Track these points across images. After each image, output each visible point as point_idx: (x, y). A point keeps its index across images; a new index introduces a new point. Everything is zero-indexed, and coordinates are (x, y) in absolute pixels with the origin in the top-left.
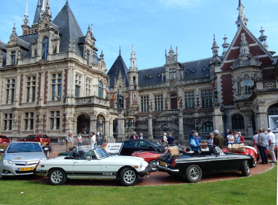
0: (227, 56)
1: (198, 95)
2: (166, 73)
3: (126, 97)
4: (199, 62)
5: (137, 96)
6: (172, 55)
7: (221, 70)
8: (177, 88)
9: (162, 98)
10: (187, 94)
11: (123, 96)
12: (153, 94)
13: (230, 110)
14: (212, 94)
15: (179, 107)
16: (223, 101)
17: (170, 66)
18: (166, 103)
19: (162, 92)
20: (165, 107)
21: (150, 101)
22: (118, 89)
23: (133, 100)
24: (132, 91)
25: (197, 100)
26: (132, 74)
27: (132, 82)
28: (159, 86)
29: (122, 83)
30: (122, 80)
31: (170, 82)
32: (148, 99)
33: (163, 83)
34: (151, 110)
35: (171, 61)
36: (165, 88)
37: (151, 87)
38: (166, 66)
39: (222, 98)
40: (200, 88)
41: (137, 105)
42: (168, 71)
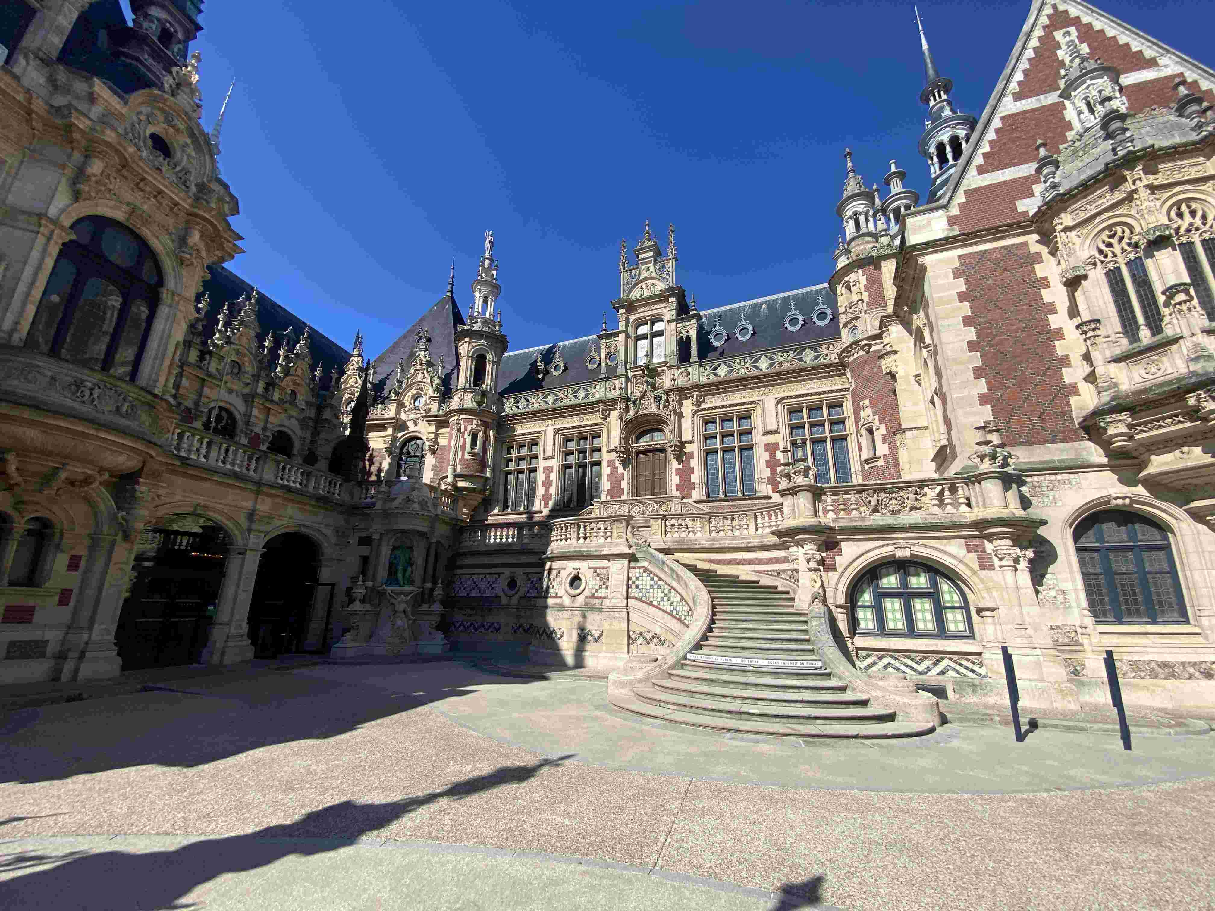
0: (985, 148)
1: (776, 432)
2: (622, 337)
3: (438, 444)
4: (764, 306)
5: (486, 439)
6: (650, 262)
7: (953, 230)
8: (671, 399)
9: (598, 450)
10: (716, 428)
11: (424, 438)
12: (557, 431)
13: (1059, 477)
14: (850, 426)
15: (674, 487)
16: (991, 414)
17: (642, 310)
18: (614, 469)
19: (600, 421)
20: (610, 492)
21: (541, 464)
22: (407, 409)
23: (463, 455)
24: (462, 417)
25: (768, 453)
26: (470, 343)
27: (466, 377)
28: (587, 396)
29: (429, 381)
30: (429, 370)
31: (635, 376)
32: (536, 457)
33: (607, 379)
34: (546, 506)
35: (644, 287)
36: (614, 401)
37: (550, 399)
38: (622, 307)
39: (983, 400)
40: (783, 398)
41: (483, 480)
42: (631, 330)
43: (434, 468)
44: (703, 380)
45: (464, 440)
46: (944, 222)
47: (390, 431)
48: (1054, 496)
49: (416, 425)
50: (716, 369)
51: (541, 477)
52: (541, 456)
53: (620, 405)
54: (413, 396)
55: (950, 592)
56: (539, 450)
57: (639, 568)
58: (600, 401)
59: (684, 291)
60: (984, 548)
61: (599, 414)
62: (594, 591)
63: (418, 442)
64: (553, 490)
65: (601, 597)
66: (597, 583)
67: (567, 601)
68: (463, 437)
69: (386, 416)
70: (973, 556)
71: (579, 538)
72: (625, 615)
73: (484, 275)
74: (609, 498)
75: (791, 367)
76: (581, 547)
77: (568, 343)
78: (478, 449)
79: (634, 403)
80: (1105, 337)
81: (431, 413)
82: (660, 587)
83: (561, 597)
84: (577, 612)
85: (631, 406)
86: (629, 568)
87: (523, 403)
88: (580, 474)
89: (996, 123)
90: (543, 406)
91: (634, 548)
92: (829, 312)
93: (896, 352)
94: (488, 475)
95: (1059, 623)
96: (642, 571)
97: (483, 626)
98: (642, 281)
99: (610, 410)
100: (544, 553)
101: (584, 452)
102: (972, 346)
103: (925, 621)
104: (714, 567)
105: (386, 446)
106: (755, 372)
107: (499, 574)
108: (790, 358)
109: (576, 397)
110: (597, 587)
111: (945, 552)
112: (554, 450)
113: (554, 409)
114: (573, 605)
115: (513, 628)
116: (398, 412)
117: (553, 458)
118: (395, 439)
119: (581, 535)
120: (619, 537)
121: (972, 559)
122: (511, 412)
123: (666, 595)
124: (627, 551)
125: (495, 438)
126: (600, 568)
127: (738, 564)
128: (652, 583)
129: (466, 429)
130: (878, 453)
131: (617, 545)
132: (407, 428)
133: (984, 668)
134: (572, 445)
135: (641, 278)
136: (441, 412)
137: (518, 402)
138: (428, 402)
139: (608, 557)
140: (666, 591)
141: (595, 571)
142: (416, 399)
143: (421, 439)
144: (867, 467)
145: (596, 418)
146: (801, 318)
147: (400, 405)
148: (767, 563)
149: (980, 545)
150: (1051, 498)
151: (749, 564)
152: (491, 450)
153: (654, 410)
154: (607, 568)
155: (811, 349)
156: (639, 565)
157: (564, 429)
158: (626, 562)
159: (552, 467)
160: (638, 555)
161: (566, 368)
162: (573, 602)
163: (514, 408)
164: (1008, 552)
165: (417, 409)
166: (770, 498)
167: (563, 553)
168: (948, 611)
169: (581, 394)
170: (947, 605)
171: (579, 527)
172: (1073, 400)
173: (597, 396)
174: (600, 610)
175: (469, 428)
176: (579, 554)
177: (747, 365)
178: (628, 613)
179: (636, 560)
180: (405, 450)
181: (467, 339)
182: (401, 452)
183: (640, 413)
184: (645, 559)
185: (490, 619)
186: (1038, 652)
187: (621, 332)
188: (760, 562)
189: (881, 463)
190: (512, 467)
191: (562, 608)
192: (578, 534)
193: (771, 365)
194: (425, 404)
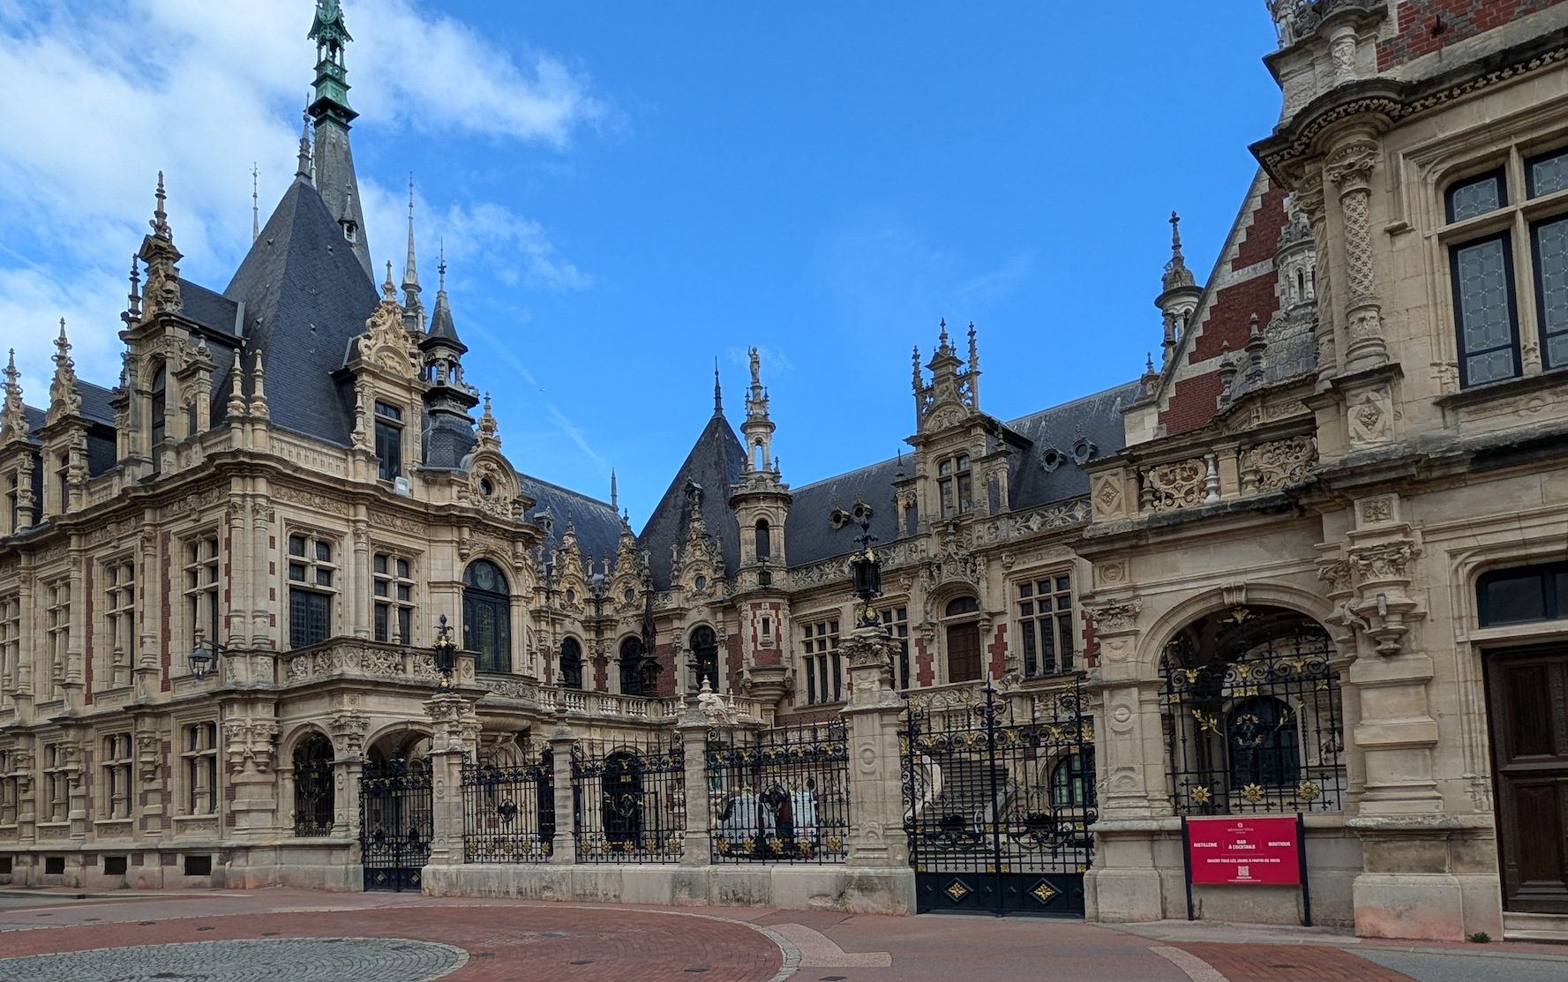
2: (920, 484)
3: (728, 634)
5: (779, 624)
8: (977, 562)
11: (714, 628)
15: (987, 667)
19: (903, 592)
20: (920, 677)
22: (689, 595)
23: (755, 647)
24: (748, 602)
26: (746, 509)
27: (748, 551)
29: (708, 558)
30: (707, 544)
32: (837, 638)
33: (907, 541)
35: (942, 415)
36: (917, 567)
38: (918, 444)
41: (781, 672)
42: (932, 471)
43: (728, 661)
44: (1014, 535)
45: (755, 628)
50: (1028, 520)
56: (840, 630)
61: (901, 584)
68: (753, 625)
69: (669, 607)
74: (919, 684)
78: (771, 636)
79: (939, 568)
81: (715, 599)
85: (935, 573)
87: (816, 573)
94: (786, 665)
99: (913, 578)
105: (675, 641)
116: (680, 601)
118: (682, 631)
125: (790, 620)
132: (693, 617)
135: (938, 403)
136: (727, 597)
137: (810, 573)
138: (710, 584)
143: (709, 628)
145: (899, 589)
147: (682, 591)
152: (786, 635)
153: (962, 577)
165: (700, 593)
173: (897, 562)
175: (758, 613)
180: (694, 643)
181: (743, 505)
182: (691, 645)
183: (947, 580)
187: (918, 478)
194: (708, 587)
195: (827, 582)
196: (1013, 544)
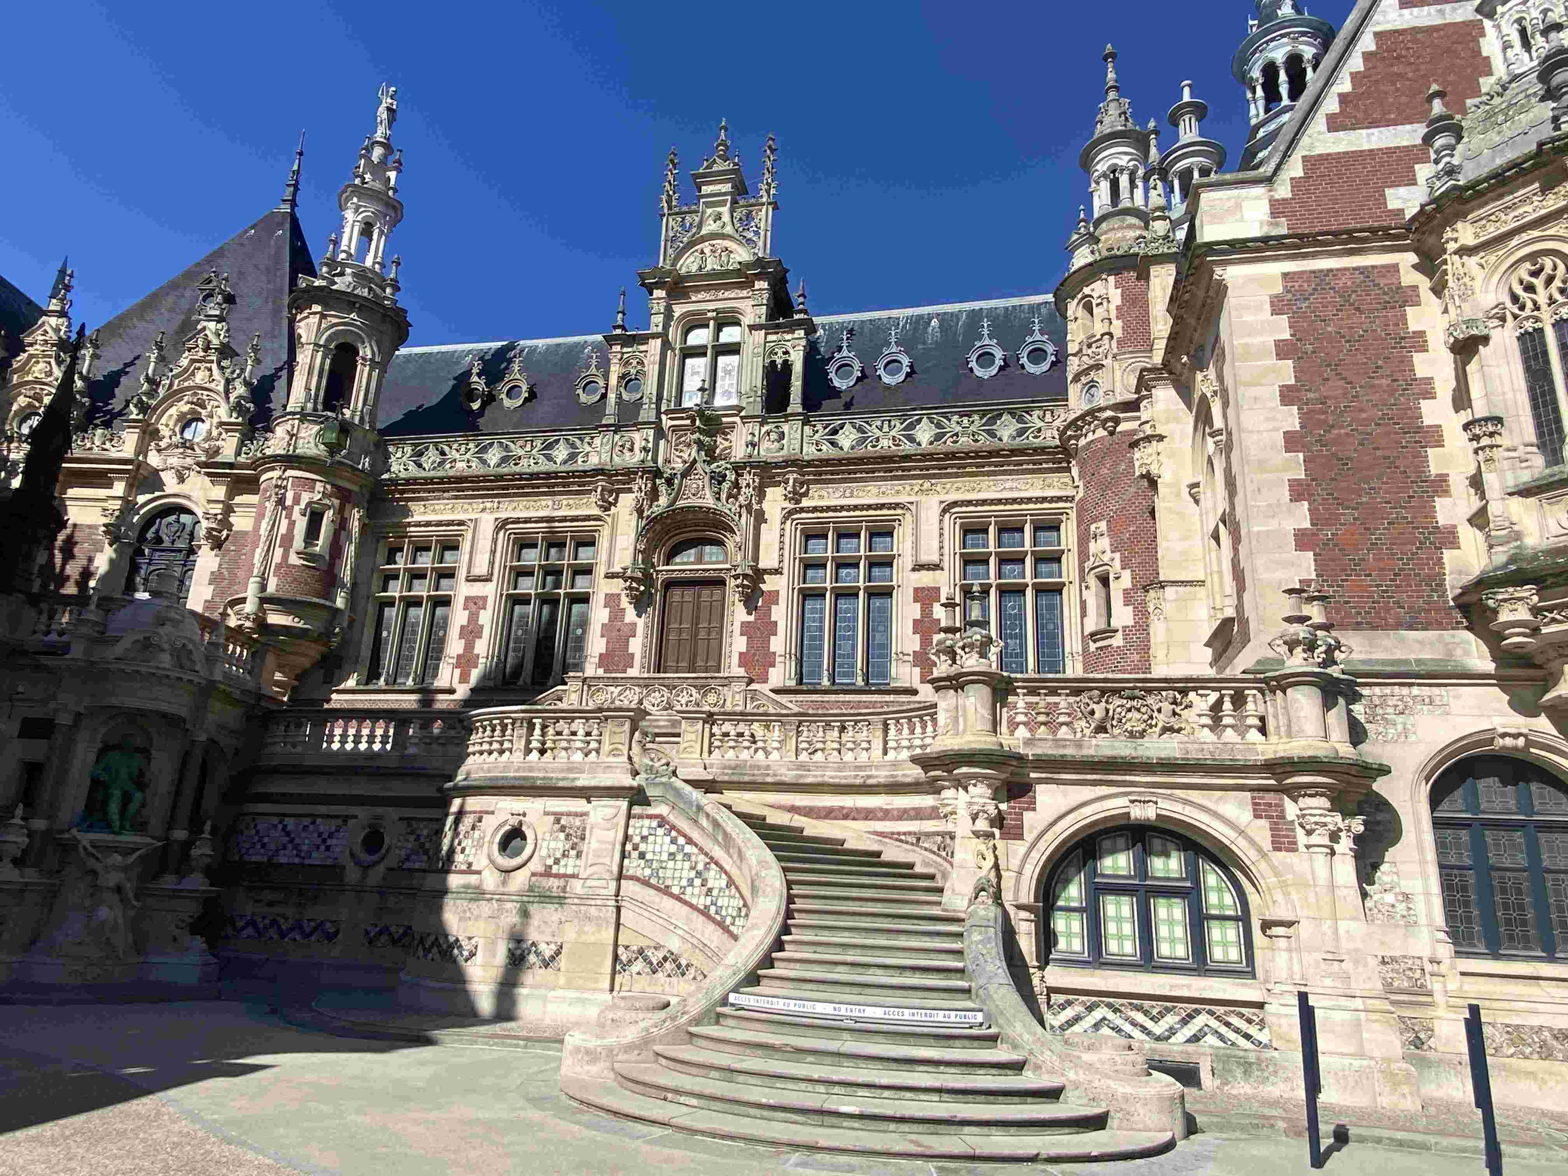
0: (1344, 85)
1: (937, 567)
2: (655, 345)
3: (230, 526)
4: (934, 322)
5: (341, 525)
6: (723, 203)
7: (1277, 225)
8: (743, 483)
9: (587, 570)
10: (825, 549)
11: (199, 512)
12: (502, 525)
13: (1415, 691)
14: (1070, 565)
15: (735, 659)
16: (1313, 567)
17: (700, 296)
18: (617, 614)
19: (596, 511)
20: (604, 660)
21: (462, 590)
22: (163, 444)
23: (285, 556)
24: (290, 473)
25: (918, 605)
26: (323, 316)
27: (308, 389)
28: (572, 457)
29: (221, 388)
30: (224, 363)
31: (675, 429)
32: (450, 574)
33: (617, 428)
34: (464, 678)
35: (707, 251)
36: (629, 474)
37: (493, 456)
38: (659, 285)
39: (1303, 541)
40: (955, 504)
41: (325, 615)
42: (674, 334)
43: (215, 578)
44: (810, 452)
45: (292, 524)
46: (1264, 208)
47: (119, 488)
48: (1405, 724)
49: (181, 479)
50: (835, 432)
51: (458, 617)
52: (462, 574)
53: (641, 484)
54: (182, 416)
55: (1220, 890)
56: (460, 560)
57: (650, 817)
58: (599, 471)
59: (787, 271)
60: (1283, 811)
61: (594, 498)
62: (550, 862)
63: (185, 518)
64: (481, 647)
65: (565, 876)
66: (560, 844)
67: (490, 880)
68: (289, 517)
69: (114, 454)
70: (1264, 823)
71: (528, 751)
72: (611, 913)
73: (368, 177)
74: (601, 672)
75: (975, 446)
76: (531, 769)
77: (541, 343)
78: (321, 544)
79: (669, 482)
80: (1508, 450)
81: (219, 459)
82: (688, 856)
83: (479, 873)
84: (509, 905)
85: (663, 489)
86: (629, 816)
87: (431, 457)
88: (544, 619)
89: (1367, 43)
90: (476, 468)
91: (643, 775)
92: (1050, 348)
93: (1161, 438)
94: (340, 603)
95: (1397, 953)
96: (654, 823)
97: (301, 927)
98: (703, 239)
99: (619, 491)
100: (451, 777)
101: (556, 572)
102: (1292, 441)
103: (1172, 940)
104: (798, 821)
105: (106, 521)
106: (907, 447)
107: (346, 819)
108: (973, 428)
109: (549, 458)
110: (558, 855)
111: (1216, 815)
112: (492, 563)
113: (500, 477)
114: (501, 889)
115: (367, 933)
116: (142, 449)
117: (488, 579)
118: (129, 507)
119: (535, 744)
120: (614, 752)
121: (1261, 830)
122: (403, 475)
123: (699, 874)
124: (627, 781)
125: (363, 528)
126: (569, 814)
127: (846, 817)
128: (673, 848)
129: (297, 501)
130: (1114, 623)
131: (609, 768)
132: (160, 485)
133: (1266, 1031)
134: (531, 558)
135: (703, 232)
136: (242, 459)
137: (421, 454)
138: (215, 433)
139: (587, 793)
140: (700, 867)
141: (558, 821)
142: (187, 425)
143: (189, 512)
144: (1093, 647)
145: (588, 506)
146: (999, 354)
147: (150, 434)
148: (900, 818)
149: (1276, 805)
150: (1400, 727)
151: (866, 818)
152: (350, 550)
153: (709, 501)
154: (583, 814)
155: (1012, 413)
156: (651, 811)
157: (517, 521)
158: (624, 804)
159: (485, 599)
160: (650, 792)
161: (533, 395)
162: (504, 883)
163: (412, 467)
164: (1323, 820)
165: (188, 446)
166: (915, 692)
167: (491, 779)
168: (1214, 924)
169: (561, 453)
170: (1214, 912)
171: (531, 727)
172: (1448, 555)
173: (594, 461)
174: (560, 900)
175: (305, 498)
176: (528, 784)
177: (893, 433)
178: (618, 909)
179: (645, 801)
180: (150, 535)
181: (316, 308)
182: (142, 538)
183: (681, 503)
184: (663, 799)
185: (315, 913)
186: (1358, 1003)
187: (654, 336)
188: (886, 815)
189: (1117, 641)
190: (395, 590)
191: (478, 894)
192: (528, 742)
193: (938, 437)
194: (209, 438)
195: (451, 473)
196: (809, 463)
